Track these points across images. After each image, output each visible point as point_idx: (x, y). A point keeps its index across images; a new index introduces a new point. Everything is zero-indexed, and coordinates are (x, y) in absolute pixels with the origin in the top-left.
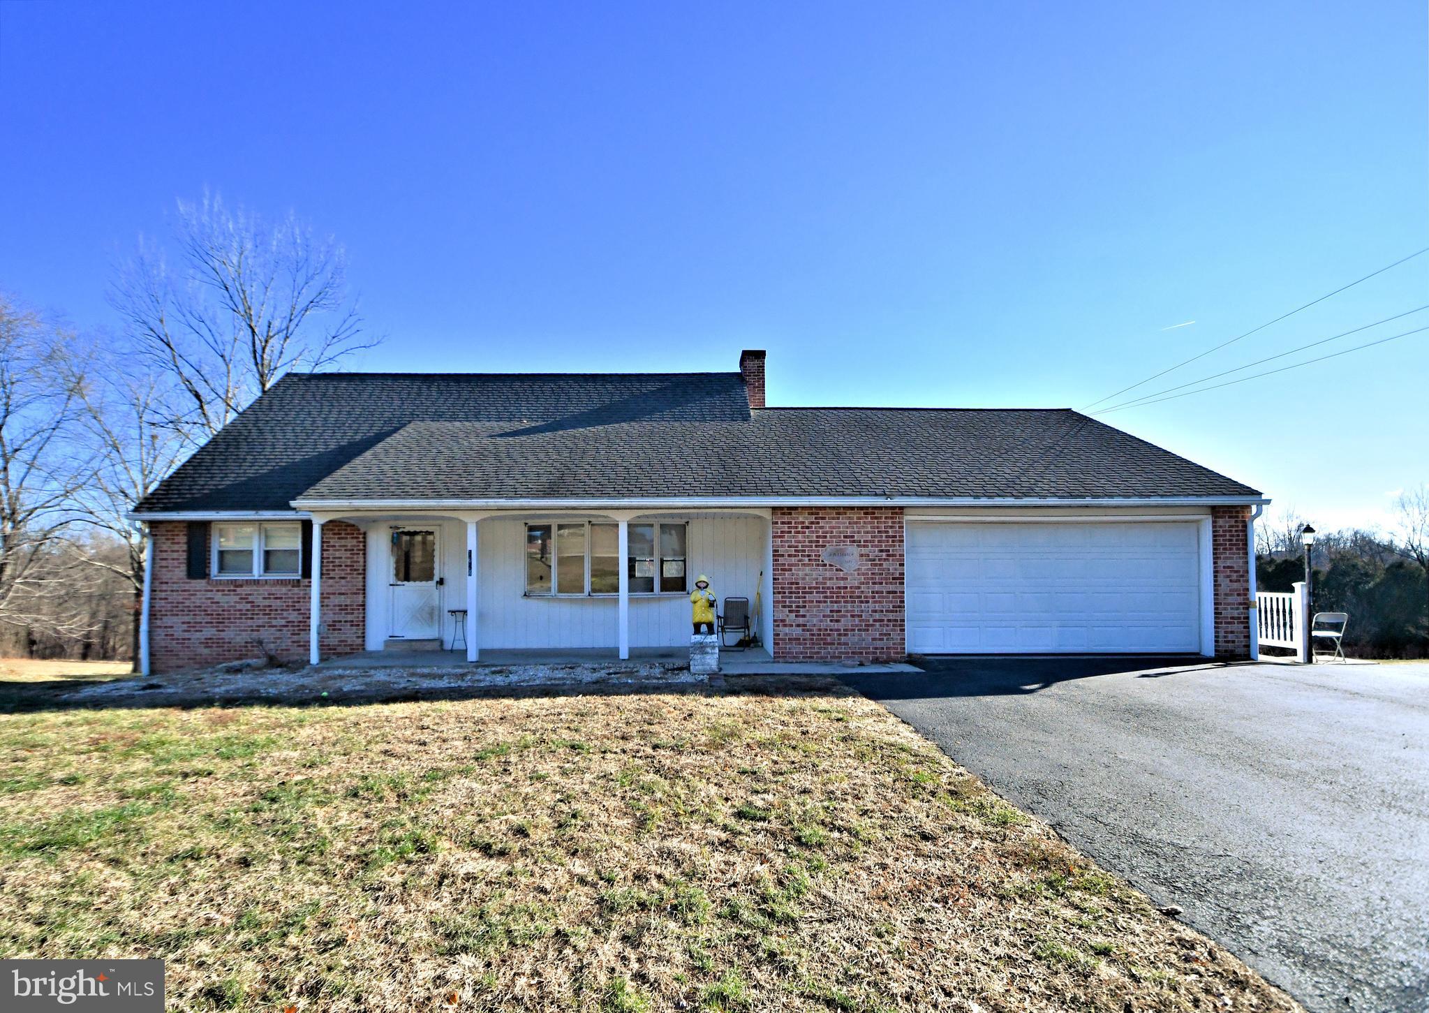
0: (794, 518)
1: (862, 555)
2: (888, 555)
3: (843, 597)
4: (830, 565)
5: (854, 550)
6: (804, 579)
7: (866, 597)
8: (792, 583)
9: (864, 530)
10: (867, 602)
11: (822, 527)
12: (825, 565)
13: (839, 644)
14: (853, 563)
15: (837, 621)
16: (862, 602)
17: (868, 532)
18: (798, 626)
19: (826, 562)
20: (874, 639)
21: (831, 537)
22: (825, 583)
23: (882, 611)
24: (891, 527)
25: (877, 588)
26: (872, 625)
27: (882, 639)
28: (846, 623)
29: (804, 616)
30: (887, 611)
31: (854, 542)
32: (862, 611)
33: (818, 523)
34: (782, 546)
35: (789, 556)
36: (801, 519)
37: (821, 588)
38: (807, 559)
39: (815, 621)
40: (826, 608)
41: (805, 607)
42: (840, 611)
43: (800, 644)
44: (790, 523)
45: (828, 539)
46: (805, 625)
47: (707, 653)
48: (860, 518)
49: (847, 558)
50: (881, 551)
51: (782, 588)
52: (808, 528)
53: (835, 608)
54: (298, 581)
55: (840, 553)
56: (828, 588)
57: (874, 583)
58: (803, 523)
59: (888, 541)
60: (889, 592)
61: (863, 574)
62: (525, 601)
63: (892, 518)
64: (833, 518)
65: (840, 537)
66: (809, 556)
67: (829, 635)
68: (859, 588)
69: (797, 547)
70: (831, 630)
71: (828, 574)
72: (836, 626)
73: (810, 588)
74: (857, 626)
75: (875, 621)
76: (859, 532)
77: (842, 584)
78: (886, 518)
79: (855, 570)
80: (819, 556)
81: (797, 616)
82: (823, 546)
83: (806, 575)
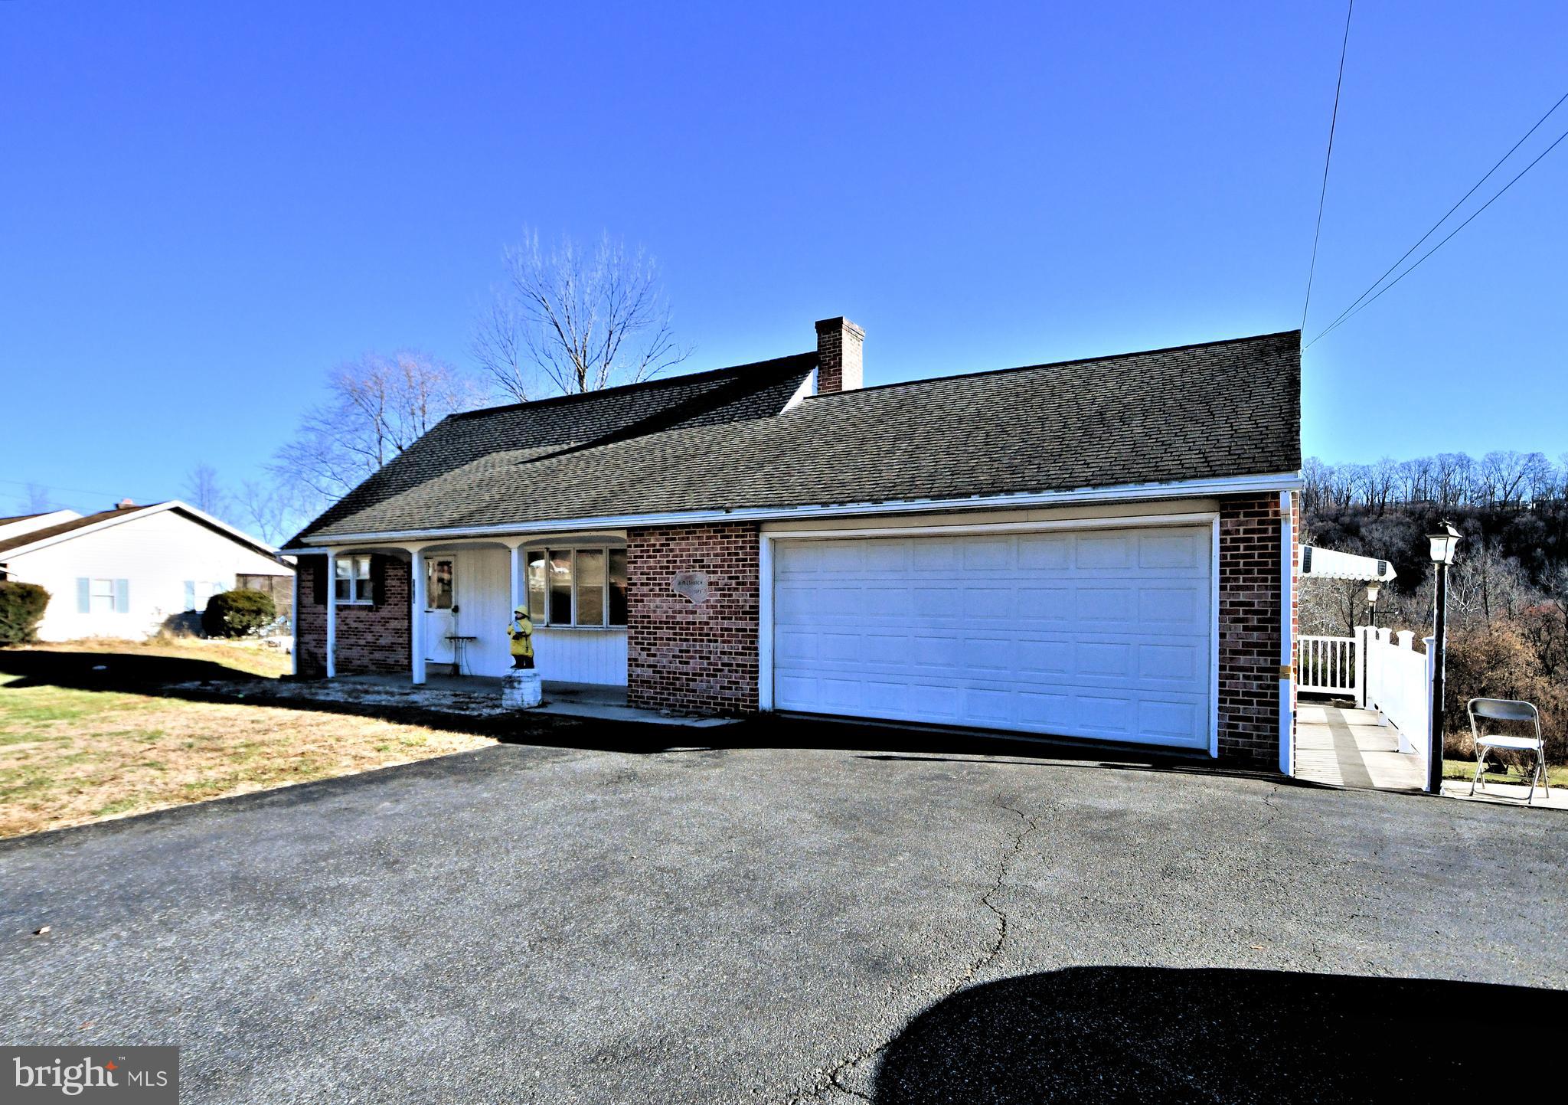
0: (645, 540)
1: (711, 584)
2: (738, 584)
3: (692, 635)
4: (680, 596)
5: (702, 577)
6: (655, 611)
7: (714, 635)
8: (644, 617)
9: (713, 551)
10: (716, 641)
11: (672, 550)
12: (674, 596)
13: (687, 690)
14: (702, 593)
15: (687, 663)
16: (710, 641)
17: (716, 555)
18: (649, 666)
19: (676, 593)
20: (722, 688)
21: (681, 562)
22: (675, 617)
23: (731, 653)
24: (742, 548)
25: (726, 624)
26: (721, 670)
27: (731, 688)
28: (695, 665)
29: (654, 655)
30: (736, 654)
31: (703, 567)
32: (710, 652)
33: (668, 545)
34: (636, 573)
35: (642, 584)
36: (652, 542)
37: (670, 623)
38: (657, 588)
39: (665, 661)
40: (676, 647)
41: (655, 644)
42: (688, 651)
43: (650, 688)
44: (642, 546)
45: (678, 564)
46: (656, 666)
47: (514, 688)
48: (709, 538)
49: (696, 587)
50: (730, 578)
51: (636, 622)
52: (659, 551)
53: (684, 648)
55: (688, 581)
56: (678, 623)
57: (723, 618)
58: (654, 545)
59: (738, 566)
60: (738, 630)
61: (713, 607)
63: (743, 536)
64: (683, 539)
65: (689, 561)
66: (660, 584)
67: (678, 679)
68: (707, 623)
69: (649, 574)
70: (680, 674)
71: (678, 607)
72: (684, 668)
73: (661, 622)
74: (705, 669)
75: (723, 665)
76: (708, 555)
77: (691, 618)
78: (736, 536)
79: (704, 602)
80: (669, 584)
81: (648, 655)
82: (673, 573)
83: (657, 607)
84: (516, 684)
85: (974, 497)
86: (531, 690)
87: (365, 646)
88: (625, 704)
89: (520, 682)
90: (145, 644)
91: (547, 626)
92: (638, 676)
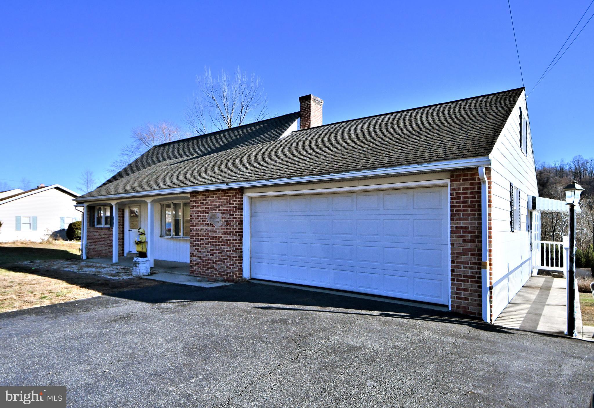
0: (197, 198)
1: (223, 218)
2: (233, 218)
3: (215, 242)
4: (211, 224)
5: (219, 215)
6: (200, 231)
7: (224, 242)
8: (196, 234)
9: (223, 202)
10: (225, 245)
11: (207, 203)
12: (208, 224)
13: (213, 268)
14: (219, 223)
15: (213, 255)
16: (222, 245)
17: (225, 205)
18: (198, 257)
19: (209, 222)
20: (227, 267)
22: (208, 234)
23: (230, 251)
24: (235, 201)
25: (229, 237)
26: (226, 259)
27: (230, 268)
28: (216, 256)
29: (200, 252)
30: (233, 251)
31: (219, 210)
32: (222, 251)
33: (206, 200)
34: (193, 213)
35: (196, 218)
36: (200, 199)
37: (207, 237)
38: (201, 220)
39: (204, 254)
40: (209, 247)
41: (201, 246)
42: (214, 250)
43: (199, 267)
44: (196, 201)
45: (210, 209)
46: (200, 257)
48: (222, 196)
49: (217, 220)
50: (230, 215)
51: (193, 236)
52: (202, 203)
53: (212, 248)
54: (109, 228)
55: (214, 217)
56: (210, 237)
57: (228, 234)
58: (200, 200)
59: (233, 210)
60: (234, 240)
61: (224, 229)
62: (160, 238)
63: (236, 195)
64: (211, 197)
65: (214, 207)
66: (202, 218)
67: (209, 263)
68: (221, 237)
69: (198, 214)
70: (210, 260)
71: (209, 229)
72: (212, 258)
73: (203, 236)
74: (220, 259)
75: (228, 256)
76: (222, 205)
77: (215, 234)
78: (233, 196)
79: (220, 227)
80: (206, 218)
81: (198, 251)
82: (208, 213)
83: (201, 229)
84: (137, 265)
85: (331, 174)
86: (144, 268)
87: (107, 245)
88: (189, 274)
89: (139, 264)
90: (40, 243)
91: (172, 237)
92: (194, 261)
